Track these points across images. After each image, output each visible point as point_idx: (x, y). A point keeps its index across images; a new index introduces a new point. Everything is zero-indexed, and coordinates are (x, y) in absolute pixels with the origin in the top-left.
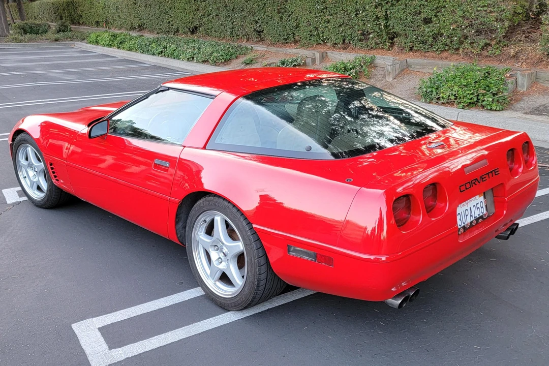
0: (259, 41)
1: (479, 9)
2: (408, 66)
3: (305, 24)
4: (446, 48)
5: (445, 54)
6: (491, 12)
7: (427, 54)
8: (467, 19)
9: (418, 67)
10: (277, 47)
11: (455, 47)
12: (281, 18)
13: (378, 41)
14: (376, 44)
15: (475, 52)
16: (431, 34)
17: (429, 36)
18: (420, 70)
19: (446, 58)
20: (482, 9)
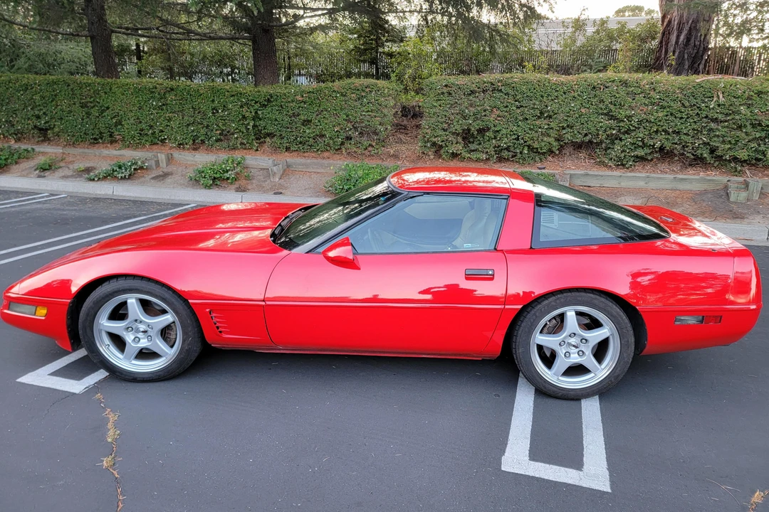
0: (42, 141)
1: (364, 113)
2: (288, 166)
3: (132, 121)
4: (327, 148)
5: (326, 154)
6: (375, 117)
7: (306, 154)
8: (351, 122)
9: (300, 167)
10: (81, 148)
11: (337, 148)
12: (88, 114)
13: (245, 141)
14: (242, 144)
15: (359, 151)
16: (312, 136)
17: (309, 137)
18: (304, 170)
19: (329, 158)
20: (366, 114)
